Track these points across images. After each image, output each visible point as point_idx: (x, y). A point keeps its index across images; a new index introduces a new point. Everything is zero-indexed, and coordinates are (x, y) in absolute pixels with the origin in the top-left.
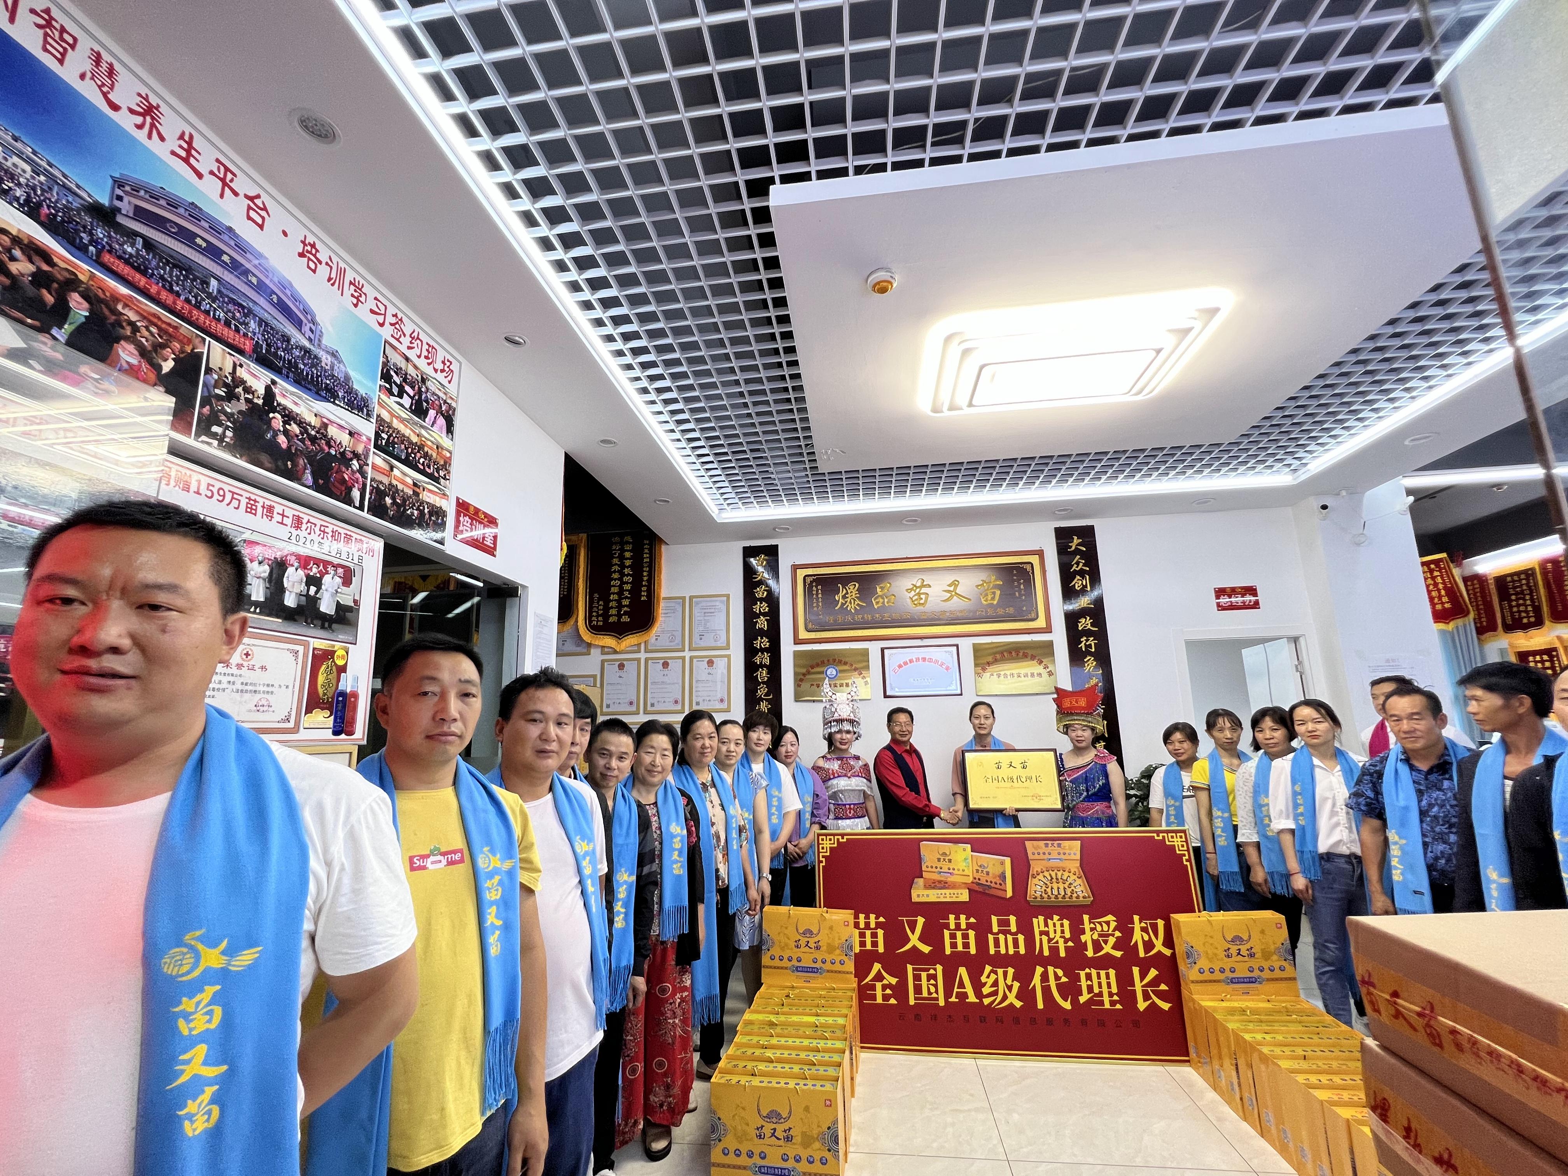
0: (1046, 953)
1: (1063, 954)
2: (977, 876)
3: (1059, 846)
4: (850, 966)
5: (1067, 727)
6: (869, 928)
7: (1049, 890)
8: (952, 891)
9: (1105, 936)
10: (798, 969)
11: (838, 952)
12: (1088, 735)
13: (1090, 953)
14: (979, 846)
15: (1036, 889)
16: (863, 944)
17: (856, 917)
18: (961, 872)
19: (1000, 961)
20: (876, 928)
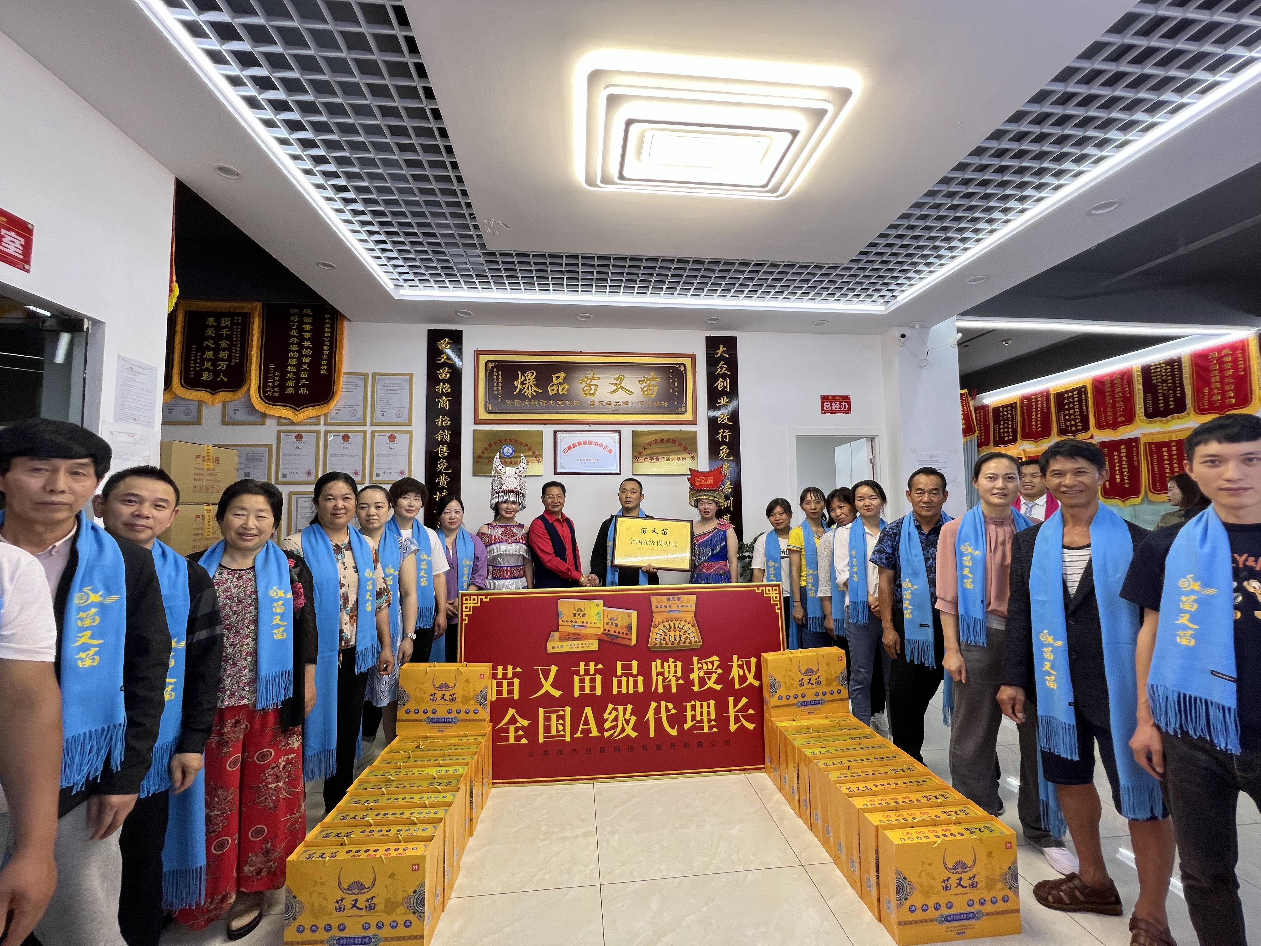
0: (661, 690)
1: (674, 690)
2: (607, 628)
3: (679, 599)
4: (485, 714)
5: (697, 501)
6: (507, 679)
7: (667, 637)
8: (583, 642)
9: (709, 673)
10: (432, 720)
11: (472, 702)
12: (713, 507)
13: (696, 688)
14: (610, 602)
15: (656, 637)
16: (499, 692)
17: (495, 668)
18: (593, 625)
19: (621, 700)
20: (513, 678)
